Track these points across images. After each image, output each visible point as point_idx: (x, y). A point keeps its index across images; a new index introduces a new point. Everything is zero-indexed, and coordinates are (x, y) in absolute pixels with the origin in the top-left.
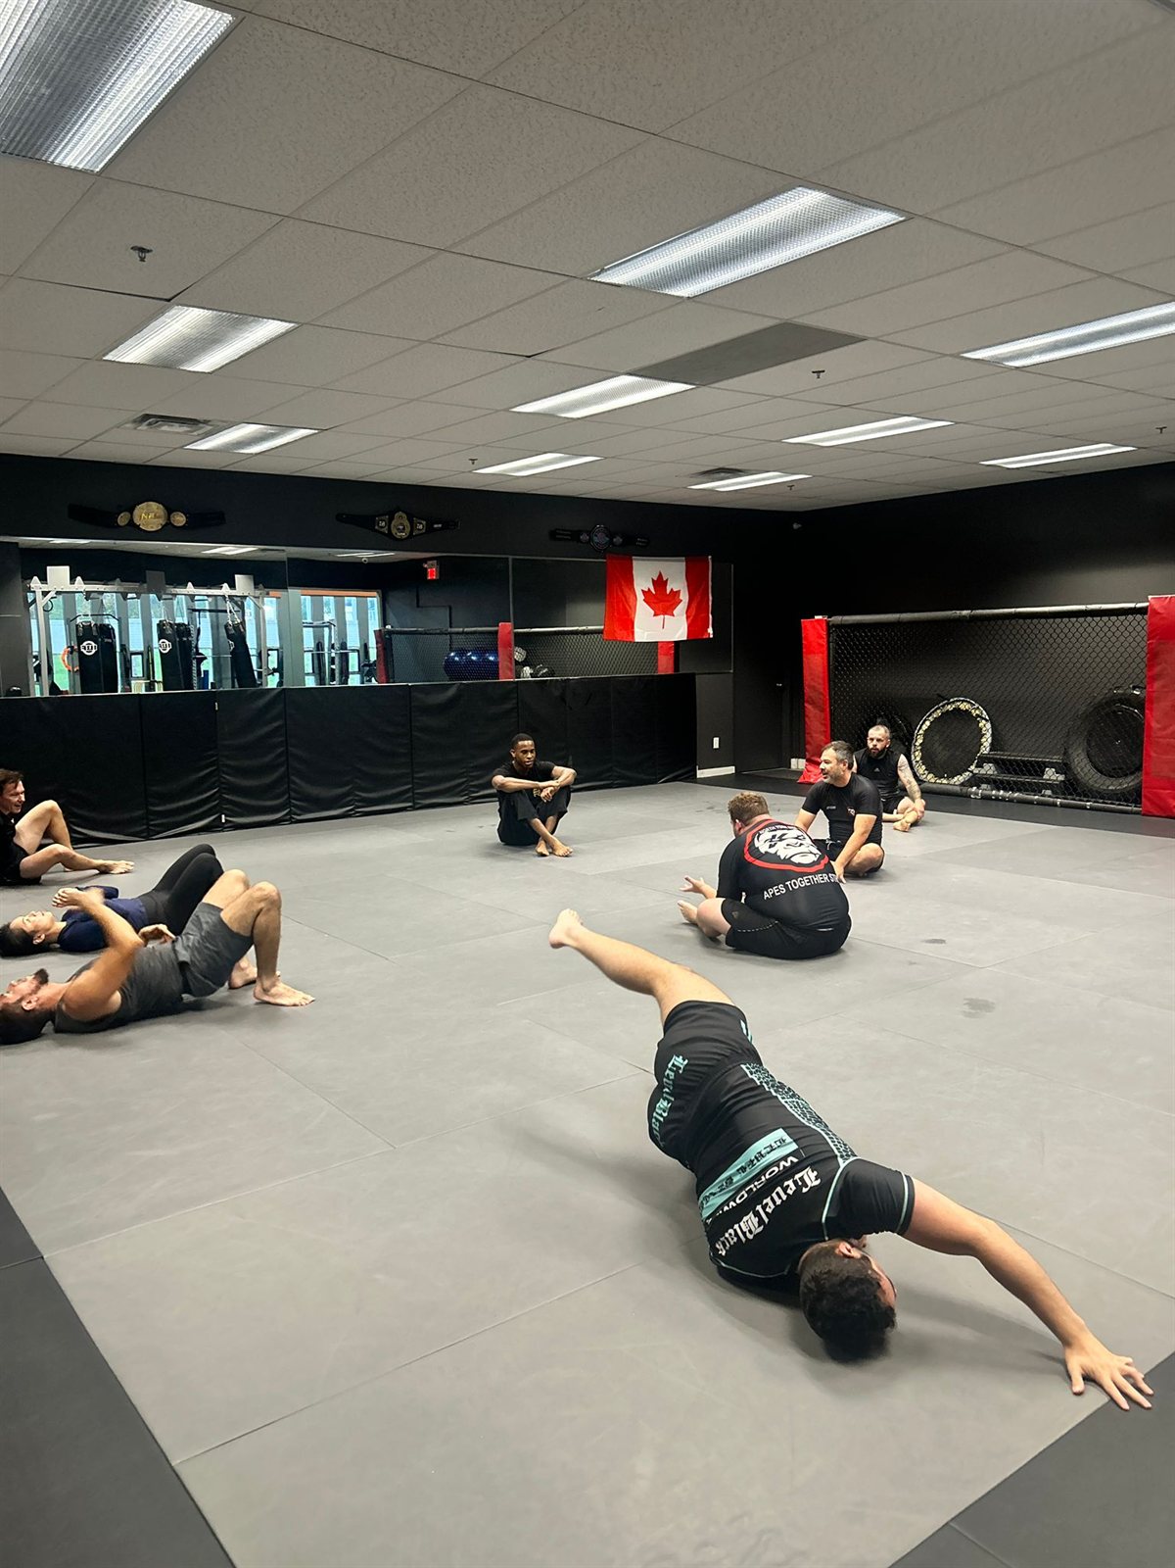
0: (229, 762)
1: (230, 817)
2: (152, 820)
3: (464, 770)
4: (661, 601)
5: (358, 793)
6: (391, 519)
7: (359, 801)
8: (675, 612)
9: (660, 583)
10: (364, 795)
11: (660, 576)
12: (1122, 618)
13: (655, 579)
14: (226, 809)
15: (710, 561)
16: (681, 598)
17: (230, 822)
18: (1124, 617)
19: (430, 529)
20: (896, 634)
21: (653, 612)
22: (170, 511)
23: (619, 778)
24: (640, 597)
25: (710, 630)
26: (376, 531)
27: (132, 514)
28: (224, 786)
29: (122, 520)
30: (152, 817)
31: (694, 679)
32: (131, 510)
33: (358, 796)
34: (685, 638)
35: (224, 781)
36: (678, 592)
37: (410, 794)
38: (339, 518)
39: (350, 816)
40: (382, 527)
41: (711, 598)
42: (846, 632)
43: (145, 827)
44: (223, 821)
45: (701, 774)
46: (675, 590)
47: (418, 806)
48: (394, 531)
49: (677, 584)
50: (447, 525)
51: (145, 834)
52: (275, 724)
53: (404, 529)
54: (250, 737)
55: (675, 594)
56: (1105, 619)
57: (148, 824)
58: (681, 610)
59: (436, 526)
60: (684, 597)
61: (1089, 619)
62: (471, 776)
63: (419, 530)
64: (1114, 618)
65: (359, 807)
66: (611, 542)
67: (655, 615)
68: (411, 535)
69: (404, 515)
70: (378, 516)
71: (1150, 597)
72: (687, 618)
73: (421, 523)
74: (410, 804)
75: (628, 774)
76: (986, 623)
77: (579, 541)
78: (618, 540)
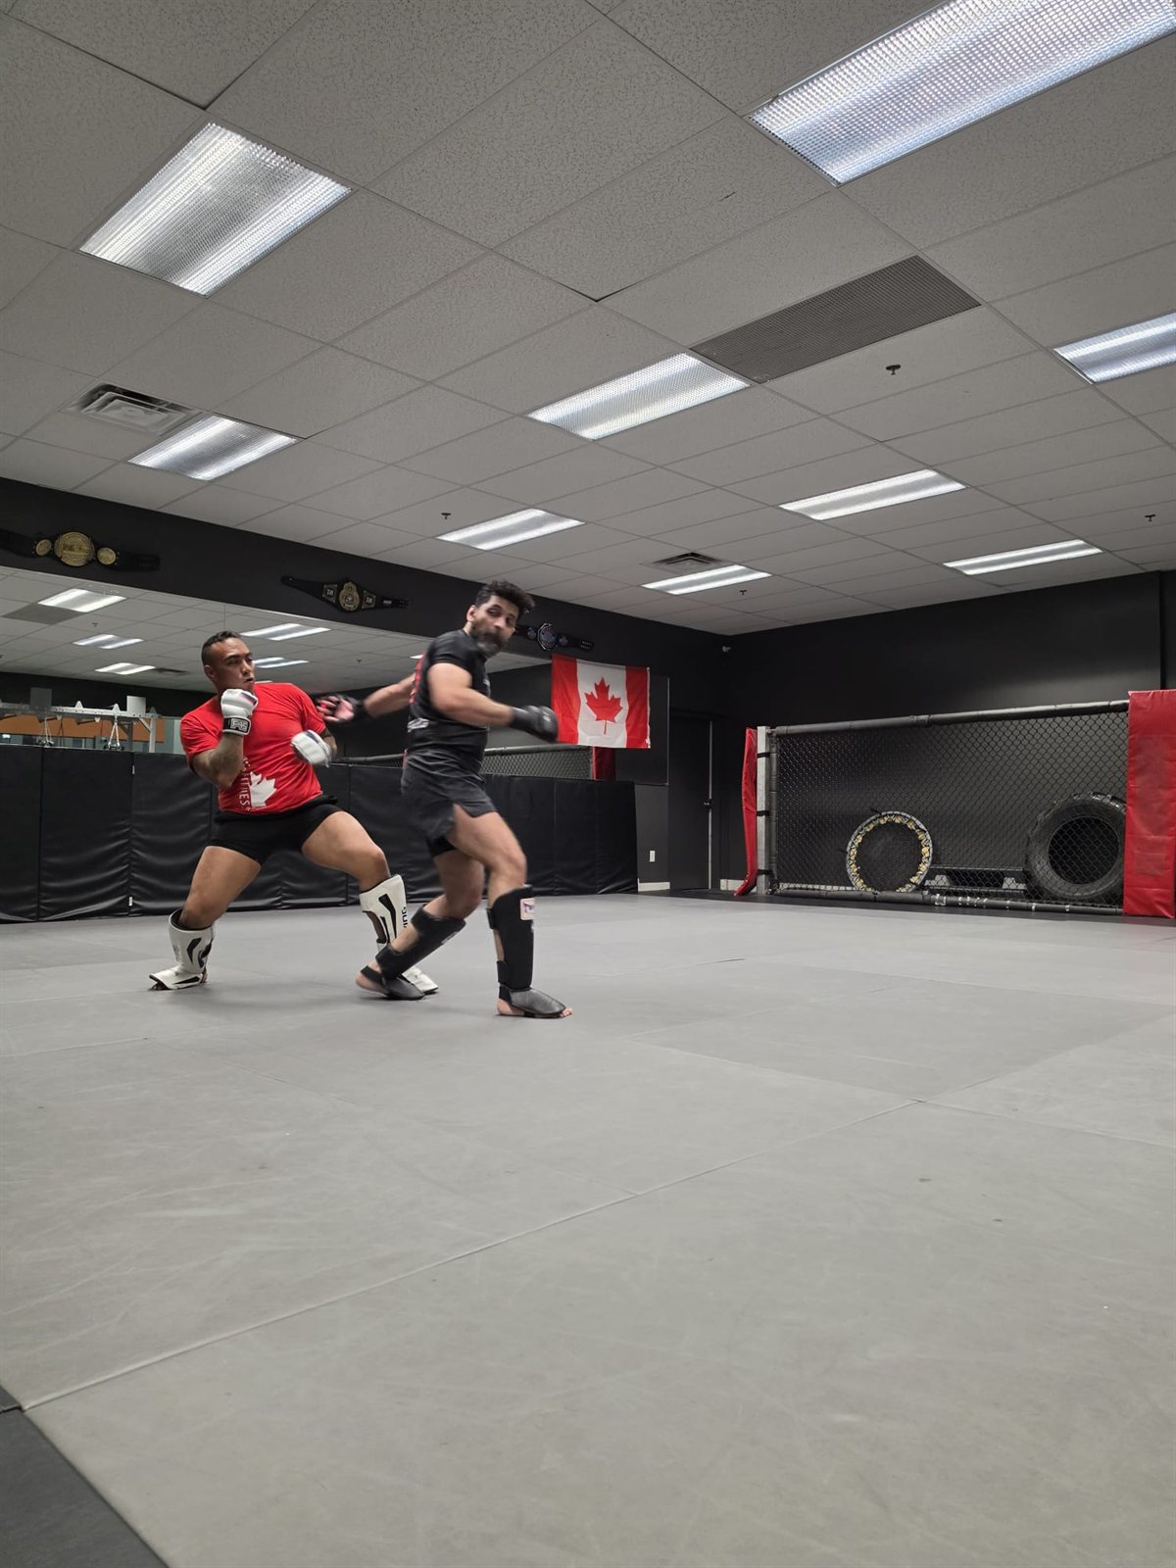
0: (142, 836)
1: (138, 899)
2: (45, 898)
3: (402, 865)
4: (604, 706)
5: (287, 883)
6: (340, 588)
7: (285, 891)
8: (617, 718)
9: (602, 688)
10: (293, 885)
11: (602, 682)
12: (1094, 717)
13: (598, 684)
14: (135, 891)
15: (649, 673)
16: (621, 705)
17: (139, 906)
18: (1097, 716)
19: (379, 605)
20: (846, 743)
21: (596, 716)
22: (98, 546)
23: (562, 884)
24: (584, 700)
25: (648, 741)
26: (324, 600)
27: (53, 543)
28: (135, 863)
29: (42, 547)
30: (44, 894)
31: (633, 788)
32: (53, 539)
33: (286, 885)
34: (625, 746)
35: (134, 856)
36: (618, 700)
37: (343, 888)
38: (285, 580)
39: (275, 908)
40: (330, 596)
41: (649, 709)
42: (792, 742)
43: (34, 906)
44: (131, 904)
45: (642, 887)
46: (616, 697)
47: (349, 902)
48: (342, 602)
49: (618, 691)
50: (396, 604)
51: (34, 915)
52: (201, 797)
53: (353, 600)
54: (172, 809)
55: (616, 701)
56: (1076, 718)
57: (39, 903)
58: (622, 716)
59: (385, 602)
60: (625, 705)
61: (1058, 719)
62: (409, 872)
63: (368, 604)
64: (1085, 717)
65: (286, 898)
66: (557, 642)
67: (597, 720)
68: (359, 608)
69: (354, 587)
70: (327, 584)
71: (1130, 693)
72: (627, 726)
73: (370, 597)
74: (343, 899)
75: (568, 881)
76: (945, 727)
77: (527, 637)
78: (563, 640)
